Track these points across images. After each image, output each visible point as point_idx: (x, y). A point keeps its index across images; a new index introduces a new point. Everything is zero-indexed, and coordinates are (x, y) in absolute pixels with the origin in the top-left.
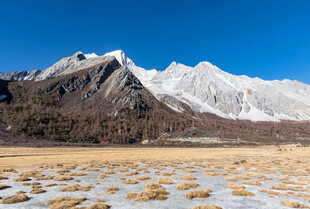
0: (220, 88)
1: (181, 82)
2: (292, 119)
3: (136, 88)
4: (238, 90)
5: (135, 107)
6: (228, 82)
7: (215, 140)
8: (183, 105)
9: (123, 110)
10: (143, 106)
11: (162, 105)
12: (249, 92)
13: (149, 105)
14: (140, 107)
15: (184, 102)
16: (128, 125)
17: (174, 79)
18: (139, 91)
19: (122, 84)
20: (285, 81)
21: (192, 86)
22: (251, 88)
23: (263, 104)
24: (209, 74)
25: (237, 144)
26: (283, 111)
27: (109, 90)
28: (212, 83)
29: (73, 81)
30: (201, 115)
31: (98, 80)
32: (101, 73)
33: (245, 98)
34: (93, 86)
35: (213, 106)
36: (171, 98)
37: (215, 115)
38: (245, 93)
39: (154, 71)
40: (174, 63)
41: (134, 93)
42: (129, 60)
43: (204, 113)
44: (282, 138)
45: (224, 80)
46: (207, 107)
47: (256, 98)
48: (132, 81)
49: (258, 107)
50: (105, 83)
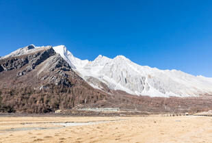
0: (130, 73)
1: (104, 69)
2: (177, 96)
3: (65, 70)
4: (142, 75)
5: (60, 83)
6: (136, 70)
7: (115, 110)
8: (102, 84)
9: (48, 85)
10: (67, 83)
11: (84, 83)
12: (149, 77)
13: (73, 82)
14: (64, 83)
15: (104, 82)
16: (49, 97)
17: (99, 66)
18: (67, 72)
19: (54, 66)
20: (173, 71)
21: (111, 71)
22: (150, 74)
23: (158, 86)
24: (123, 63)
25: (132, 114)
26: (171, 90)
27: (41, 71)
28: (124, 69)
29: (12, 62)
30: (115, 92)
31: (34, 62)
32: (38, 57)
33: (146, 81)
34: (29, 67)
35: (124, 85)
36: (94, 79)
37: (125, 92)
38: (147, 77)
39: (87, 61)
40: (100, 56)
41: (62, 73)
42: (69, 53)
43: (117, 91)
44: (169, 109)
45: (133, 68)
46: (120, 86)
47: (154, 81)
48: (62, 65)
49: (155, 87)
50: (40, 65)
